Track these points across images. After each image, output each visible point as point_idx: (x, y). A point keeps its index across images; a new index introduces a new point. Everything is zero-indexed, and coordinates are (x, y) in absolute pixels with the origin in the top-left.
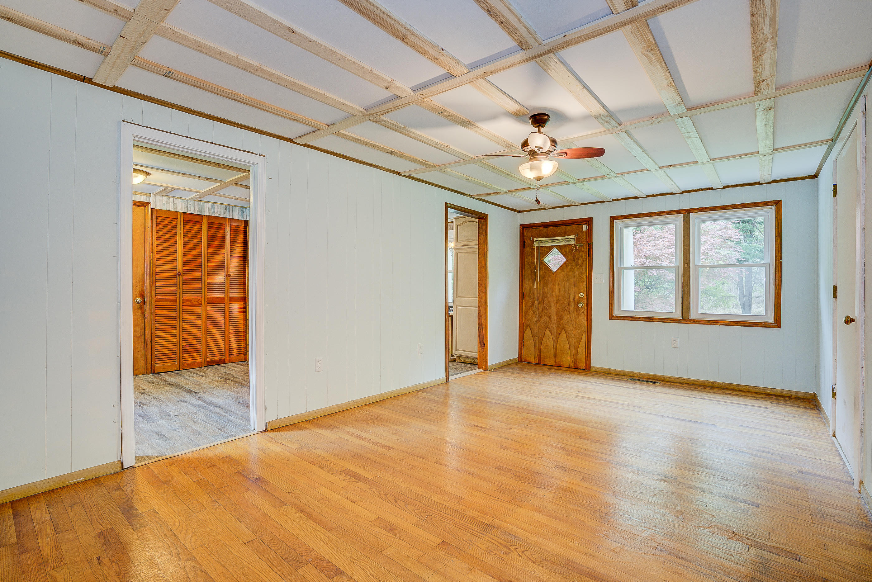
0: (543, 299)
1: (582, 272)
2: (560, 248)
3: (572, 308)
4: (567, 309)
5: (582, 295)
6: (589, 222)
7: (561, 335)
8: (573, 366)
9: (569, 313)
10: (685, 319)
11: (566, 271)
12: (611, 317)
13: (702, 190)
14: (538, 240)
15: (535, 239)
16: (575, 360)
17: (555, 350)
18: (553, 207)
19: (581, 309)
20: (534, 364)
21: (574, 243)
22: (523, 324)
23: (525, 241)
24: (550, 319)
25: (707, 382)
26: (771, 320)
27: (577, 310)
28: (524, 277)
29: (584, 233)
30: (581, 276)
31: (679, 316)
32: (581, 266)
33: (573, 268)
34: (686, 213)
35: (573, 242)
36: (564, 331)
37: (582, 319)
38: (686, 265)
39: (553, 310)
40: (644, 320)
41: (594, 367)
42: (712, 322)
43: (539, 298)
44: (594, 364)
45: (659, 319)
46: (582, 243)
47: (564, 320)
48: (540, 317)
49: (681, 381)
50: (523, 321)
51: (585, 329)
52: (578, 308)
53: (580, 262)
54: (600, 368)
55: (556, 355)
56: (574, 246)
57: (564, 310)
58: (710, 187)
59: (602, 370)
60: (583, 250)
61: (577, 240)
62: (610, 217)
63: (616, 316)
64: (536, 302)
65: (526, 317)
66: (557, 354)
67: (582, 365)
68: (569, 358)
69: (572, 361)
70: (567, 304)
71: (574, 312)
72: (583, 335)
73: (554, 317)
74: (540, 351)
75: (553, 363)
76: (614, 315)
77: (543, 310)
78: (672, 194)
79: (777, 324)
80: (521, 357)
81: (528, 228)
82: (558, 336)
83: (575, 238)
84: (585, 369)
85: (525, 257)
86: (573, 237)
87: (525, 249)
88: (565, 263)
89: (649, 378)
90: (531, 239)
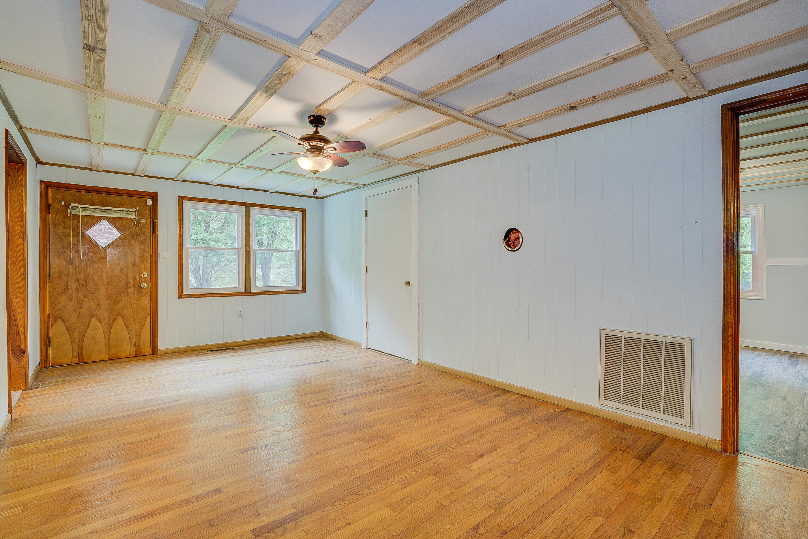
0: (86, 281)
1: (144, 250)
2: (113, 221)
3: (131, 290)
4: (124, 292)
5: (145, 275)
6: (154, 196)
7: (115, 322)
8: (134, 354)
9: (128, 295)
10: (248, 293)
11: (121, 247)
12: (181, 295)
13: (260, 190)
14: (78, 207)
15: (73, 205)
16: (138, 347)
17: (107, 341)
18: (102, 170)
19: (144, 290)
20: (72, 365)
21: (135, 217)
22: (48, 316)
23: (50, 205)
24: (98, 305)
25: (265, 339)
26: (300, 288)
27: (138, 292)
28: (48, 252)
29: (148, 208)
30: (142, 254)
31: (242, 290)
32: (143, 243)
33: (132, 245)
34: (248, 206)
35: (133, 216)
36: (120, 317)
37: (146, 301)
38: (248, 248)
39: (102, 293)
40: (213, 296)
41: (163, 350)
42: (267, 292)
43: (78, 280)
44: (162, 346)
45: (226, 294)
46: (144, 218)
47: (119, 304)
48: (80, 304)
49: (245, 343)
50: (48, 312)
51: (149, 311)
52: (140, 287)
53: (142, 238)
54: (169, 349)
55: (108, 347)
56: (135, 221)
57: (121, 293)
58: (266, 189)
59: (172, 351)
60: (145, 226)
61: (139, 214)
62: (178, 196)
63: (185, 294)
64: (73, 286)
65: (53, 305)
66: (111, 345)
67: (147, 350)
68: (128, 347)
69: (133, 349)
70: (125, 285)
71: (134, 294)
72: (147, 318)
73: (105, 302)
74: (81, 347)
75: (105, 356)
76: (183, 294)
77: (85, 295)
78: (238, 187)
79: (304, 291)
80: (46, 361)
81: (58, 188)
82: (111, 324)
83: (135, 212)
84: (151, 355)
85: (51, 226)
86: (134, 210)
87: (50, 216)
88: (119, 239)
89: (220, 347)
90: (63, 204)
